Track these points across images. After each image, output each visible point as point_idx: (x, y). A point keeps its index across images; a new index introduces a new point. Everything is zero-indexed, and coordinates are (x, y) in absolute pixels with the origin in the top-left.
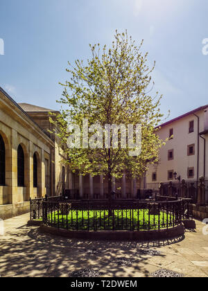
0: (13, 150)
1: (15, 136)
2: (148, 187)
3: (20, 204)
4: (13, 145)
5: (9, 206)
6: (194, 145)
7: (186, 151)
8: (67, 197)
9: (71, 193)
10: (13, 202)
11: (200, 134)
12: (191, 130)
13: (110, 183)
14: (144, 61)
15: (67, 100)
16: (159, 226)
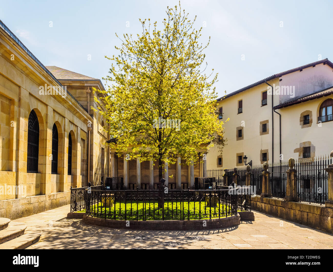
0: (48, 130)
1: (51, 113)
2: (209, 175)
3: (54, 195)
4: (48, 124)
5: (42, 198)
6: (267, 121)
7: (258, 128)
8: (108, 188)
9: (113, 182)
10: (46, 193)
11: (274, 108)
12: (264, 103)
13: (161, 170)
14: (199, 36)
15: (114, 78)
16: (210, 216)
